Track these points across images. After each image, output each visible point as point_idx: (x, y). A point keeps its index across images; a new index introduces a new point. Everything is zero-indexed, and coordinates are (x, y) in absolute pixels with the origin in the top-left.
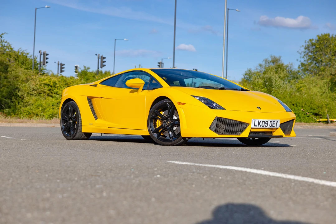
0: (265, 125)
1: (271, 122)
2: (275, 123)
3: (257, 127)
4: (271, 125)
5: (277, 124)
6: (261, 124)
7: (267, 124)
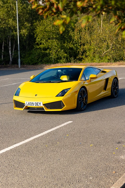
0: (32, 104)
1: (36, 103)
2: (39, 104)
3: (28, 105)
4: (36, 105)
5: (40, 104)
6: (30, 104)
7: (33, 104)
